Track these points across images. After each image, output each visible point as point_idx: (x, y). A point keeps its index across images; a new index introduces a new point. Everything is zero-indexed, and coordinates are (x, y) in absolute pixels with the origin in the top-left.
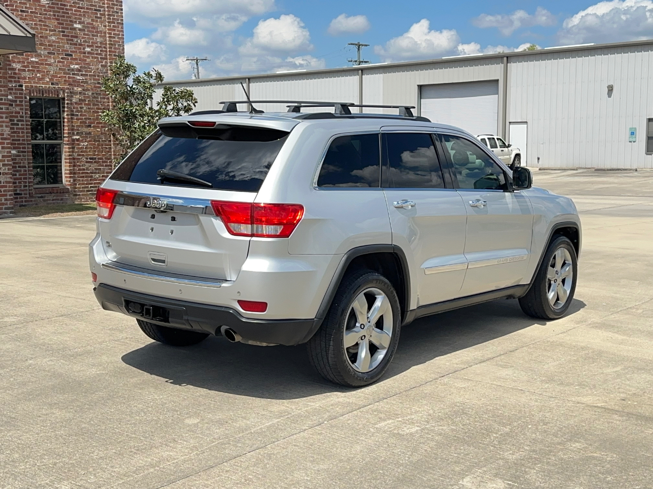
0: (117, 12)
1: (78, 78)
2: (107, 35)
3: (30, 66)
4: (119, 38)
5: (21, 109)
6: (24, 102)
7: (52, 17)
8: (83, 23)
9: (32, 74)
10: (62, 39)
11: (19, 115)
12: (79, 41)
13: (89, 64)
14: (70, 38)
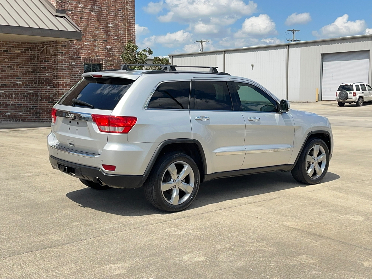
0: (132, 18)
1: (110, 53)
2: (126, 30)
3: (85, 47)
4: (132, 31)
5: (79, 69)
6: (81, 66)
7: (97, 21)
8: (114, 24)
9: (86, 51)
10: (102, 33)
11: (78, 73)
12: (111, 33)
13: (116, 45)
14: (106, 32)
